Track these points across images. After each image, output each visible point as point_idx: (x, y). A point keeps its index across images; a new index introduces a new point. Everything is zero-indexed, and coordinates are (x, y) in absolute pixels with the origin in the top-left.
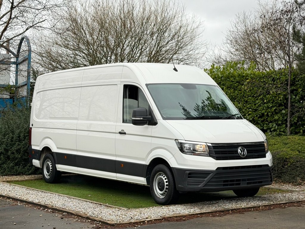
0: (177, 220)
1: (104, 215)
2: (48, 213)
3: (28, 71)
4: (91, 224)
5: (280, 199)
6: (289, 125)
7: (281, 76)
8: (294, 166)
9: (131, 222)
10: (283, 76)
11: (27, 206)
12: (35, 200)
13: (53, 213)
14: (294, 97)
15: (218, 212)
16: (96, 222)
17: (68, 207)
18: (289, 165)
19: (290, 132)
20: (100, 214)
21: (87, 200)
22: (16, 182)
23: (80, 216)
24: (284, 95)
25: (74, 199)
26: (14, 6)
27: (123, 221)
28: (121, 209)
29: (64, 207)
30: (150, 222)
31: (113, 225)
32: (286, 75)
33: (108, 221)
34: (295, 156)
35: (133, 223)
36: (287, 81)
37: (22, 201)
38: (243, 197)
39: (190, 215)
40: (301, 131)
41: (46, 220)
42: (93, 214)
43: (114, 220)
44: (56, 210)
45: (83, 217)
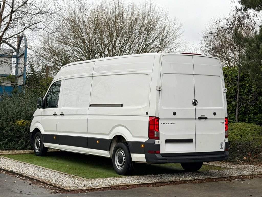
0: (121, 189)
1: (64, 182)
2: (22, 180)
3: (24, 63)
4: (52, 189)
5: (215, 175)
6: (237, 114)
7: (232, 73)
8: (236, 148)
9: (83, 189)
10: (234, 73)
11: (7, 174)
12: (14, 169)
13: (25, 180)
14: (242, 91)
15: (158, 183)
16: (56, 188)
17: (38, 176)
18: (231, 147)
19: (238, 120)
20: (61, 182)
21: (57, 171)
22: (7, 155)
23: (45, 183)
24: (234, 89)
25: (47, 170)
26: (13, 11)
27: (77, 188)
28: (80, 179)
29: (35, 176)
30: (99, 190)
31: (68, 191)
32: (237, 72)
33: (65, 187)
34: (237, 140)
35: (85, 190)
36: (237, 77)
37: (4, 170)
38: (185, 172)
39: (134, 185)
40: (247, 119)
41: (17, 185)
42: (56, 182)
43: (70, 187)
44: (28, 178)
45: (48, 184)
